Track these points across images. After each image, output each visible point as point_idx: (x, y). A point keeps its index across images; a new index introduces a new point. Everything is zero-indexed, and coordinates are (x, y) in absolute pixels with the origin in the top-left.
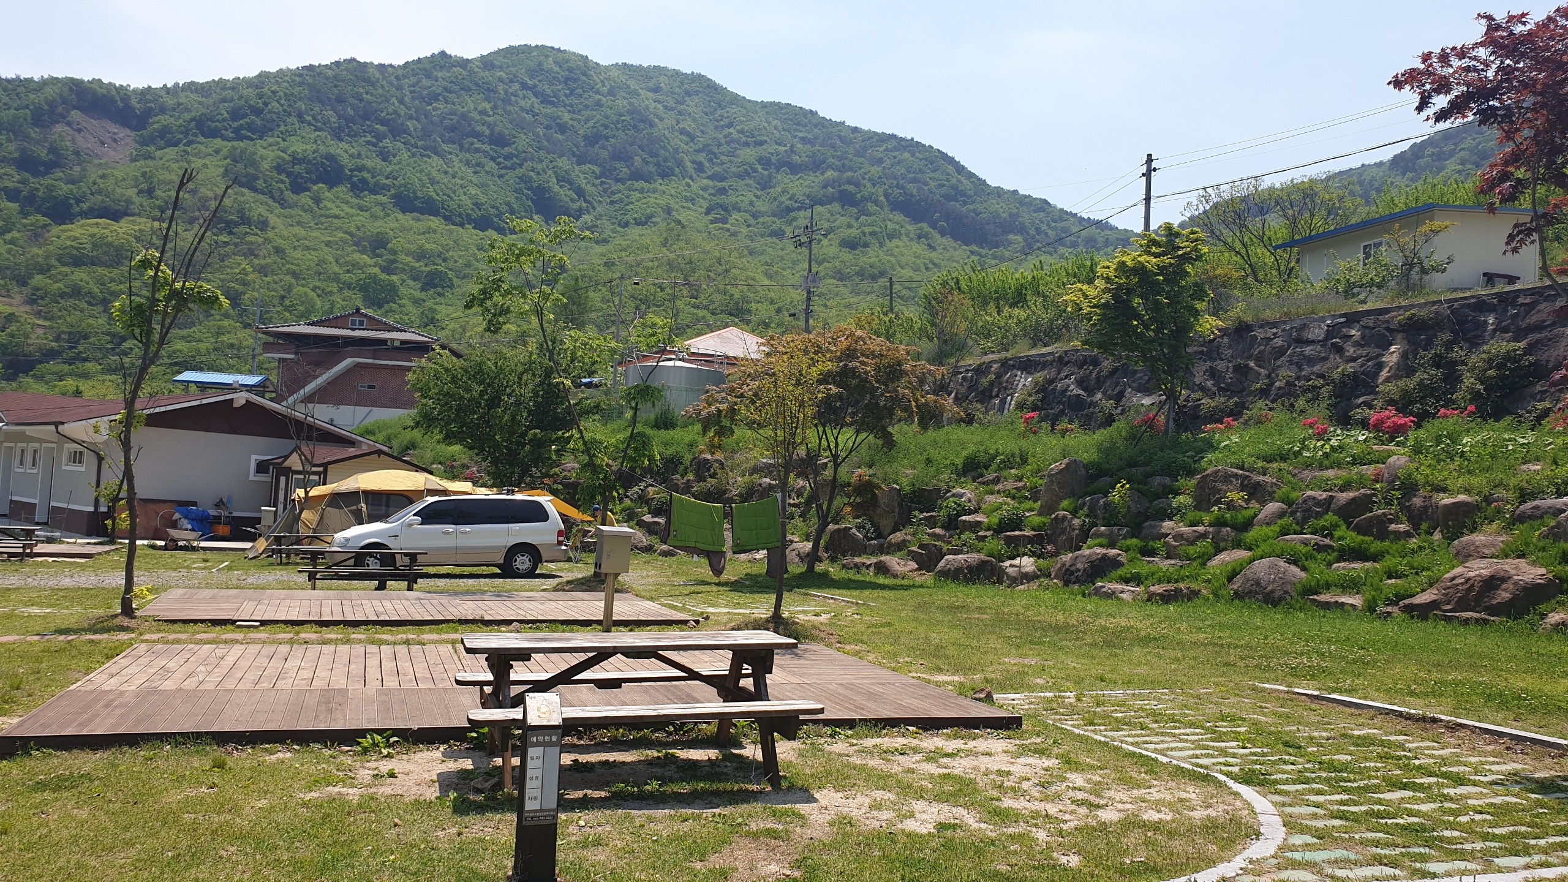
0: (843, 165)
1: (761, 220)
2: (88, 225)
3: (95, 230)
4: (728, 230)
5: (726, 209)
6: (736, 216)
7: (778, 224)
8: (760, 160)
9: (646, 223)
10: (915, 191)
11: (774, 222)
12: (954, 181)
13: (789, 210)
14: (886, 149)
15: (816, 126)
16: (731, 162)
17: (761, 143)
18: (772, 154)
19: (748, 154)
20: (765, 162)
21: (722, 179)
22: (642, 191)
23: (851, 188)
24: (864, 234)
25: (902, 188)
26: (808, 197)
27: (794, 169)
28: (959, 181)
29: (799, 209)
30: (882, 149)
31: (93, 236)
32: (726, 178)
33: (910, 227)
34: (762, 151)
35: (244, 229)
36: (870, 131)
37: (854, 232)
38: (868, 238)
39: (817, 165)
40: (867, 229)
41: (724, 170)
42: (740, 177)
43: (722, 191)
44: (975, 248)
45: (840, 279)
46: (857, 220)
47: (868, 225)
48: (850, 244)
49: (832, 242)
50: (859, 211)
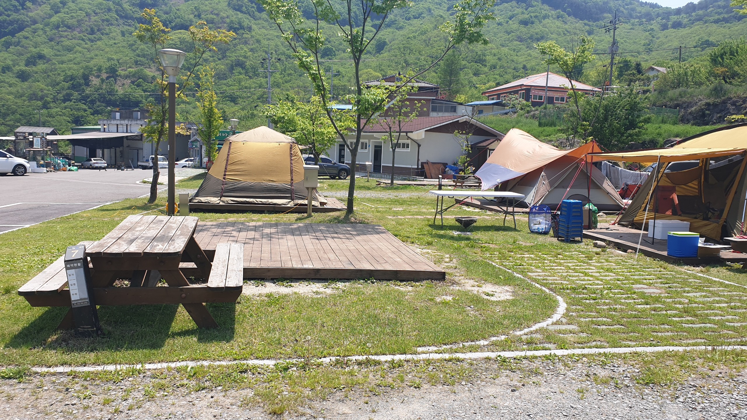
2: (177, 33)
3: (180, 36)
24: (531, 17)
31: (180, 38)
33: (553, 12)
35: (241, 31)
37: (527, 16)
38: (534, 19)
40: (532, 15)
44: (586, 22)
45: (521, 41)
46: (526, 9)
47: (533, 12)
48: (525, 23)
49: (514, 22)
50: (527, 5)
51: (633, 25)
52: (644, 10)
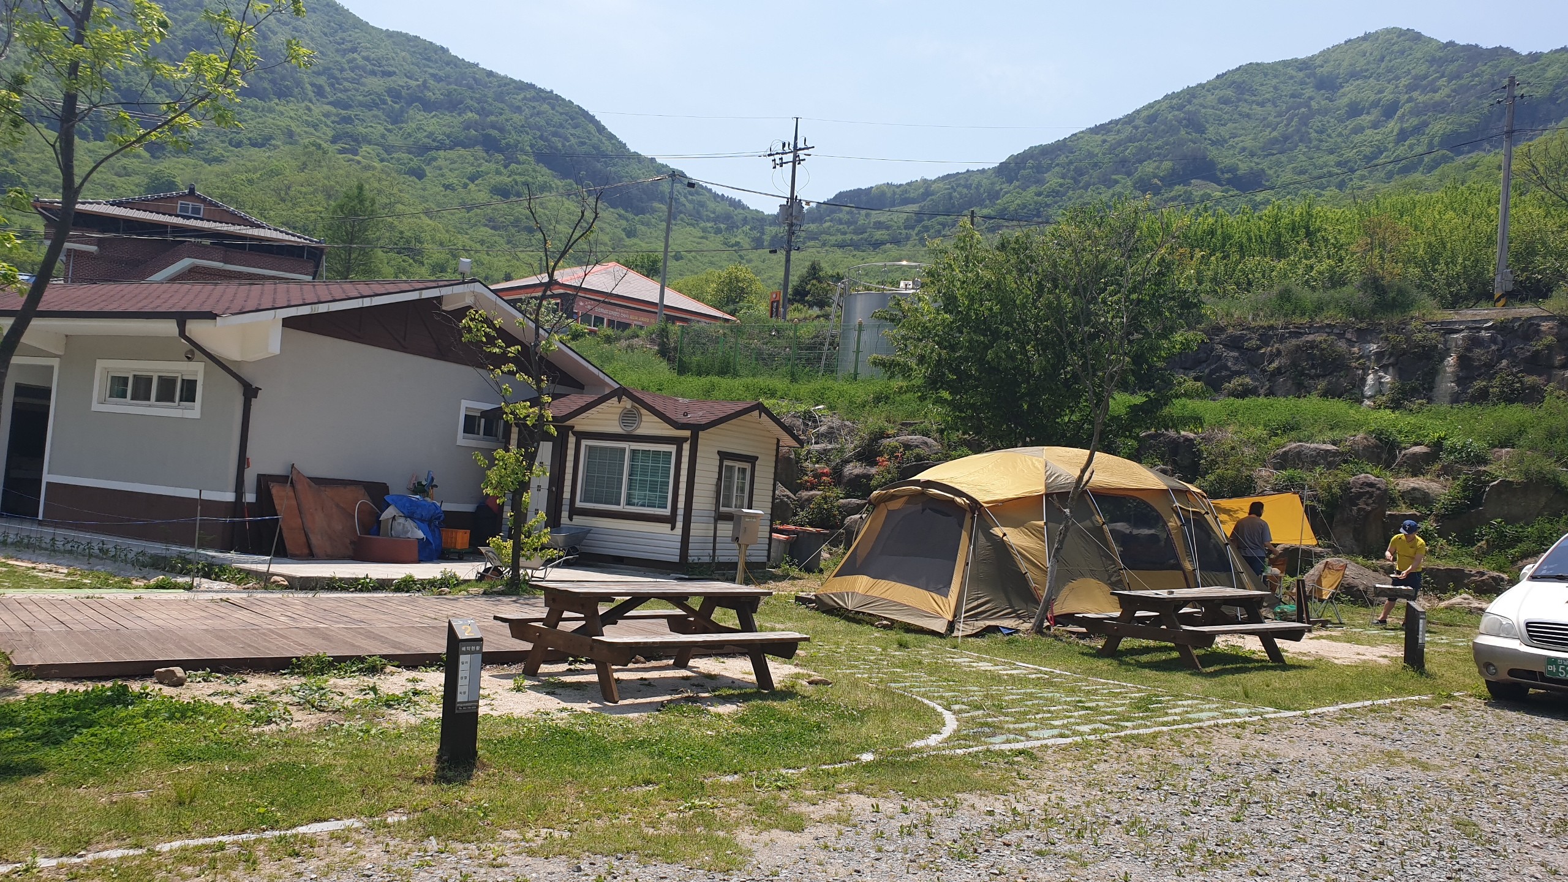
0: (483, 109)
1: (395, 155)
4: (359, 162)
5: (356, 140)
6: (365, 148)
7: (416, 162)
8: (390, 91)
9: (263, 145)
10: (560, 145)
11: (411, 159)
12: (595, 140)
13: (427, 149)
14: (525, 98)
15: (448, 64)
16: (357, 90)
17: (390, 74)
18: (402, 87)
19: (376, 84)
20: (395, 94)
21: (347, 107)
22: (255, 109)
23: (495, 133)
24: (515, 183)
25: (546, 140)
26: (448, 137)
27: (428, 106)
28: (601, 141)
29: (437, 149)
30: (520, 97)
32: (351, 106)
33: (558, 182)
34: (390, 82)
36: (506, 77)
37: (506, 180)
38: (520, 188)
39: (452, 105)
40: (517, 177)
41: (349, 97)
42: (369, 107)
43: (347, 120)
44: (623, 212)
45: (494, 228)
46: (506, 167)
47: (520, 174)
48: (503, 192)
49: (481, 188)
50: (507, 158)
51: (704, 230)
52: (720, 208)
